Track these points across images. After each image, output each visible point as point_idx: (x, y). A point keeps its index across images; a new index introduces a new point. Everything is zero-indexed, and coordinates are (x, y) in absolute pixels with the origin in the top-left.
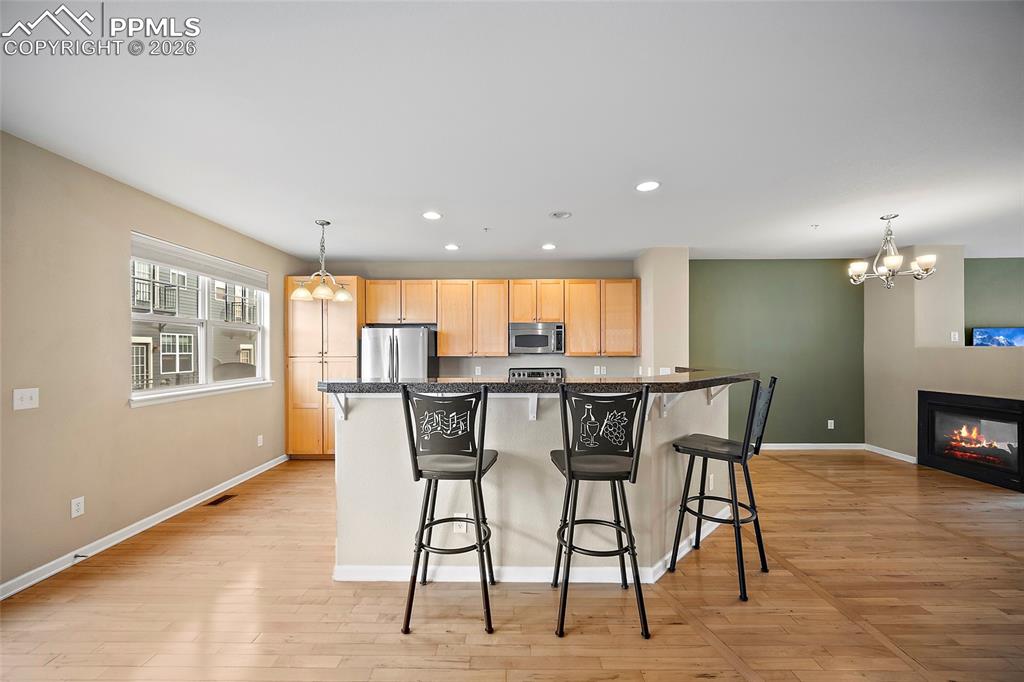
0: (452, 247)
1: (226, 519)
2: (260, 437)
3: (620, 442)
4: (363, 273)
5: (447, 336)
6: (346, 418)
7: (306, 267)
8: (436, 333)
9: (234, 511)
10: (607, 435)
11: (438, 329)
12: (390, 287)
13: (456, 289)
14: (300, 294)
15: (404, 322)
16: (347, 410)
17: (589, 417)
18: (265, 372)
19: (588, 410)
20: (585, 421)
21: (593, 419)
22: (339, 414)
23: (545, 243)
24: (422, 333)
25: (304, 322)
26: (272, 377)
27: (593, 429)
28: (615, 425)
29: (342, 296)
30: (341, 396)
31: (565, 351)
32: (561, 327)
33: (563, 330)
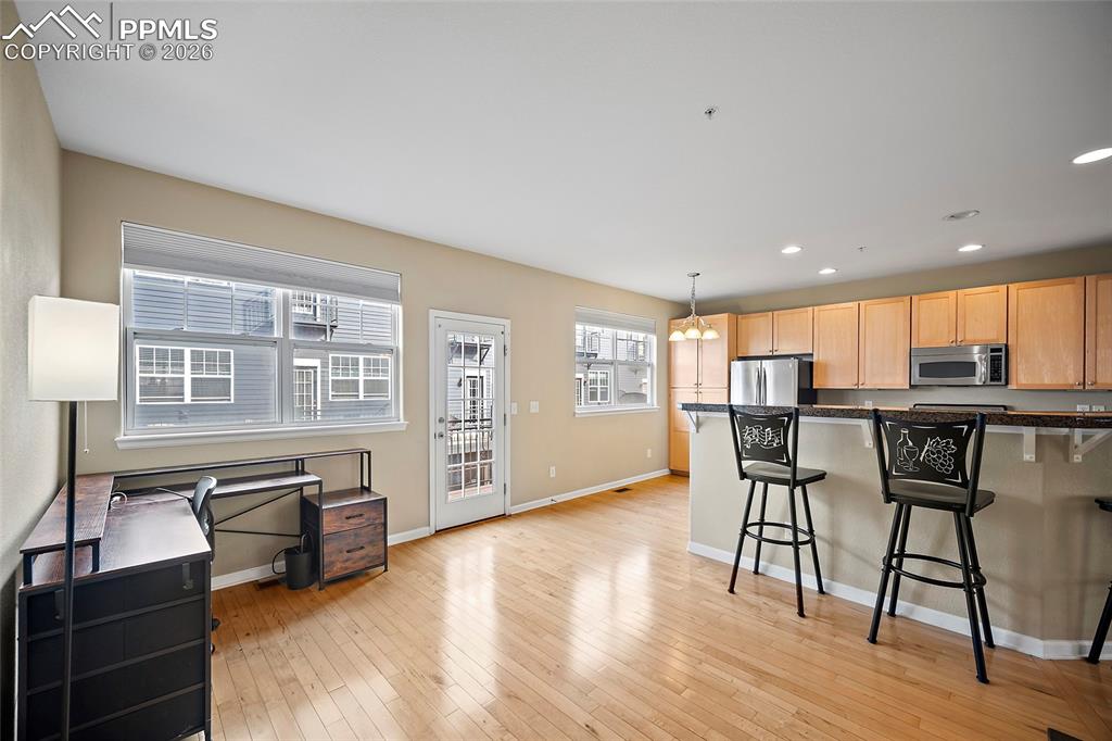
0: (827, 271)
1: (625, 501)
2: (649, 451)
3: (948, 471)
4: (733, 309)
5: (825, 366)
6: (698, 431)
7: (683, 311)
8: (811, 364)
9: (630, 498)
10: (929, 461)
11: (815, 359)
12: (761, 319)
13: (840, 314)
14: (676, 336)
15: (775, 353)
16: (698, 425)
17: (906, 443)
18: (653, 400)
19: (905, 434)
20: (902, 445)
21: (911, 444)
22: (693, 429)
23: (962, 246)
24: (793, 364)
25: (684, 359)
26: (658, 403)
27: (911, 454)
28: (939, 452)
29: (710, 335)
30: (693, 414)
31: (1007, 383)
32: (1000, 350)
33: (1003, 354)
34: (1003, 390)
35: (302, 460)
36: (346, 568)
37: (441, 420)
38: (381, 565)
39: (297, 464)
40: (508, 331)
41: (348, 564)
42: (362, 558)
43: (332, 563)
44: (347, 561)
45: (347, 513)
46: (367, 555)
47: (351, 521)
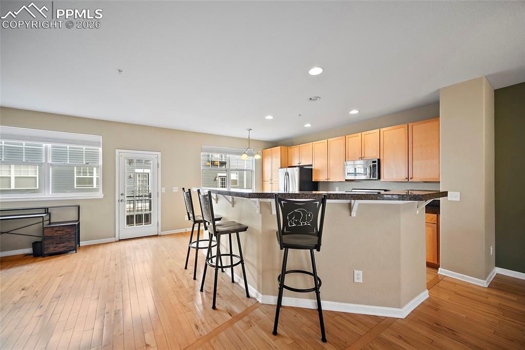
5: (318, 171)
8: (311, 169)
11: (313, 168)
13: (320, 145)
31: (379, 178)
32: (375, 162)
33: (377, 163)
34: (377, 181)
35: (48, 208)
36: (55, 250)
37: (122, 194)
38: (74, 250)
39: (45, 210)
40: (160, 156)
41: (56, 249)
42: (63, 247)
43: (48, 248)
44: (55, 247)
45: (56, 229)
46: (66, 246)
47: (58, 232)
